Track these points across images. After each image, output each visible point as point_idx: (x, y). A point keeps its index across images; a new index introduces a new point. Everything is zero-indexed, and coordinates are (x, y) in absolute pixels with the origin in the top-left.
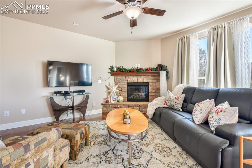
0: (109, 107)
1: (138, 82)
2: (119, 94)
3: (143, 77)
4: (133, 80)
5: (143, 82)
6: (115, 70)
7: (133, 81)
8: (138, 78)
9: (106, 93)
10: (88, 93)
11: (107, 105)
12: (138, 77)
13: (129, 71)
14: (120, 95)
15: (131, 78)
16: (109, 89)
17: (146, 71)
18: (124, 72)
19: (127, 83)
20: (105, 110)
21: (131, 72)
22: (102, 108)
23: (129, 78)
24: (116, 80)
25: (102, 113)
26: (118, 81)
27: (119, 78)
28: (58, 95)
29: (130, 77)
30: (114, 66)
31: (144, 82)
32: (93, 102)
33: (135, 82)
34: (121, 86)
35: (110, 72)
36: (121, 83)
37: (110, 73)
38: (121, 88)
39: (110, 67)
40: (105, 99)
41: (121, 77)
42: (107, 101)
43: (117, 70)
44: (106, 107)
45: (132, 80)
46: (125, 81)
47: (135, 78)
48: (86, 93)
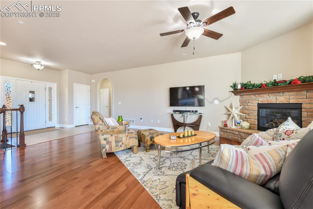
0: (227, 132)
1: (277, 102)
2: (246, 118)
3: (286, 93)
4: (268, 100)
5: (288, 102)
6: (239, 87)
7: (268, 102)
8: (277, 97)
9: (225, 115)
10: (201, 113)
11: (224, 130)
12: (278, 94)
13: (259, 88)
14: (247, 120)
15: (264, 97)
16: (229, 111)
17: (290, 84)
18: (252, 88)
19: (258, 104)
20: (222, 135)
21: (261, 88)
22: (220, 132)
23: (261, 97)
24: (242, 100)
25: (219, 138)
26: (244, 101)
27: (246, 97)
28: (176, 113)
29: (261, 95)
30: (237, 83)
31: (290, 102)
32: (208, 123)
33: (270, 103)
34: (249, 108)
35: (232, 90)
36: (249, 104)
37: (232, 92)
38: (248, 111)
39: (232, 85)
40: (223, 122)
41: (248, 97)
42: (226, 125)
43: (242, 87)
44: (224, 132)
45: (265, 99)
46: (254, 102)
47: (271, 97)
48: (199, 113)
